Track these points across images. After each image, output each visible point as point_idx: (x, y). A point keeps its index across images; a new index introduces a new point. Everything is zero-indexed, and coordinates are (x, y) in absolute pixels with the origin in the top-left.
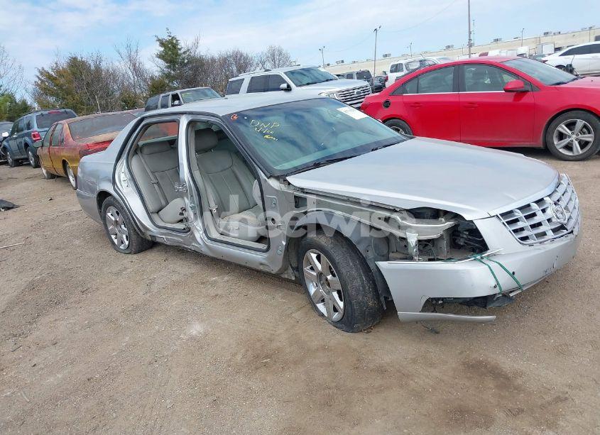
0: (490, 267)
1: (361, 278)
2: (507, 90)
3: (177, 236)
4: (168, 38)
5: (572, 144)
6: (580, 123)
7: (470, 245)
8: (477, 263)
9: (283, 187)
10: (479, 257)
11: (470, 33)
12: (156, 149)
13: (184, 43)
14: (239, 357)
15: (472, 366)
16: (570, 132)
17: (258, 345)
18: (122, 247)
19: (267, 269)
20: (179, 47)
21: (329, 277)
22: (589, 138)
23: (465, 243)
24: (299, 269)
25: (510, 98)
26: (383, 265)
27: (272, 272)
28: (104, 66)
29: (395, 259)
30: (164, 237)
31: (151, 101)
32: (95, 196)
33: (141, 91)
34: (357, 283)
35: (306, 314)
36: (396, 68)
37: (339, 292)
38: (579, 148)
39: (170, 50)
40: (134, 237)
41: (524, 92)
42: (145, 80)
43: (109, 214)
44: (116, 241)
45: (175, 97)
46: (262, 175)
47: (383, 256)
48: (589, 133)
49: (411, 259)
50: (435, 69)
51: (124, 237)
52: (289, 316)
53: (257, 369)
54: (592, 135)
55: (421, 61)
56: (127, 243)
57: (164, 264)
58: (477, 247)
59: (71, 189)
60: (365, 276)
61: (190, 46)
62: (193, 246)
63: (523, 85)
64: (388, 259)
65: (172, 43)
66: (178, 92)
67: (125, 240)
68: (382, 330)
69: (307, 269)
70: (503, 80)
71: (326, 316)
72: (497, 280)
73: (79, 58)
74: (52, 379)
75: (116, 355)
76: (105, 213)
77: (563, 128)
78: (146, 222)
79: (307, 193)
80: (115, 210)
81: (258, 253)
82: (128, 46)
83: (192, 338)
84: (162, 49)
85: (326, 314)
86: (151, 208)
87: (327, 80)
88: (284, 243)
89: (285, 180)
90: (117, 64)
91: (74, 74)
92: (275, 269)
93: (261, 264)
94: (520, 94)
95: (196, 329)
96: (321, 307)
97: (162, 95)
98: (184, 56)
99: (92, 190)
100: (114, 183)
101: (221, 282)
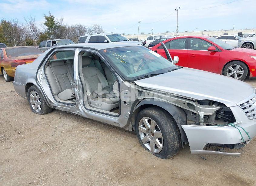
0: (239, 130)
1: (173, 133)
2: (209, 50)
3: (68, 107)
4: (49, 16)
5: (234, 75)
6: (238, 66)
7: (224, 118)
8: (232, 128)
9: (132, 86)
10: (233, 125)
11: (177, 27)
12: (58, 64)
13: (57, 19)
14: (110, 171)
15: (228, 177)
16: (234, 70)
17: (119, 165)
18: (37, 111)
19: (118, 125)
20: (54, 21)
21: (155, 131)
22: (242, 73)
23: (221, 117)
24: (136, 126)
25: (209, 54)
26: (184, 127)
27: (121, 127)
28: (19, 25)
29: (190, 124)
30: (61, 107)
31: (42, 43)
32: (25, 85)
33: (35, 39)
34: (172, 135)
35: (139, 148)
36: (150, 38)
37: (159, 139)
38: (237, 77)
39: (50, 22)
40: (44, 106)
41: (215, 52)
42: (37, 34)
43: (32, 94)
44: (34, 108)
45: (54, 42)
46: (121, 80)
47: (184, 122)
48: (242, 71)
49: (199, 124)
50: (177, 39)
51: (39, 106)
52: (130, 149)
53: (122, 178)
54: (243, 72)
55: (160, 36)
56: (40, 109)
57: (60, 120)
58: (228, 120)
59: (5, 81)
60: (175, 132)
61: (59, 21)
62: (77, 112)
63: (215, 49)
64: (186, 124)
65: (51, 19)
66: (56, 40)
67: (39, 107)
68: (178, 157)
69: (141, 126)
70: (203, 46)
71: (150, 150)
72: (242, 136)
73: (7, 21)
74: (9, 183)
75: (43, 169)
76: (29, 93)
77: (231, 68)
78: (52, 99)
79: (145, 89)
80: (35, 92)
81: (114, 117)
82: (30, 18)
83: (83, 160)
84: (47, 21)
85: (150, 149)
86: (54, 92)
87: (125, 41)
88: (129, 113)
89: (133, 82)
90: (24, 25)
91: (4, 28)
92: (122, 126)
93: (115, 123)
94: (213, 52)
95: (84, 155)
96: (147, 145)
97: (47, 41)
98: (56, 25)
99: (23, 82)
100: (36, 79)
101: (92, 131)
